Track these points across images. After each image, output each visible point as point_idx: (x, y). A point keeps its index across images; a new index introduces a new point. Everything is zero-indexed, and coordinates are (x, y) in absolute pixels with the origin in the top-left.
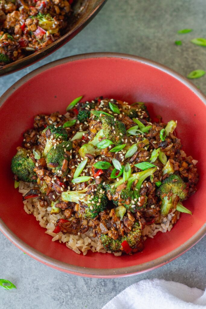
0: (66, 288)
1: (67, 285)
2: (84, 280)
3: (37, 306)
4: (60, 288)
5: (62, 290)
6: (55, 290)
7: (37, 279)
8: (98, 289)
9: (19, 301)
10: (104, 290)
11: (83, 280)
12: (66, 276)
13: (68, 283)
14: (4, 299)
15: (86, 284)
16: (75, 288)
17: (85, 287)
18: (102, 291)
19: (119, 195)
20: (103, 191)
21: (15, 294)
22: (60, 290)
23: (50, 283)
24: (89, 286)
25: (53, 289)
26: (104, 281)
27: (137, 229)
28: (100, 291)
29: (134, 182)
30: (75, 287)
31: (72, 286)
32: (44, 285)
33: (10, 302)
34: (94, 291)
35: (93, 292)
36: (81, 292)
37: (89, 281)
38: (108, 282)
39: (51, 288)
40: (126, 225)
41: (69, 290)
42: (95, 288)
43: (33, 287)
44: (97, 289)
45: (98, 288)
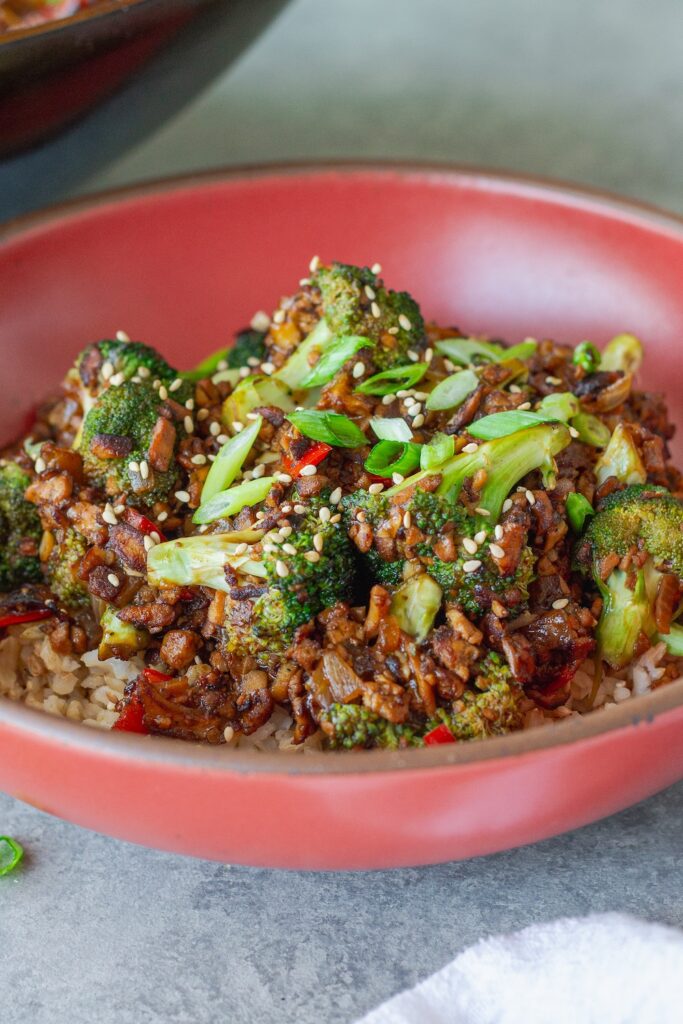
0: (173, 997)
1: (178, 988)
2: (257, 967)
4: (142, 999)
5: (151, 1005)
6: (116, 1007)
7: (35, 972)
8: (326, 998)
10: (354, 999)
11: (252, 969)
12: (173, 958)
13: (181, 980)
15: (269, 979)
16: (212, 998)
17: (263, 991)
18: (345, 1001)
19: (402, 513)
20: (331, 517)
22: (143, 1007)
23: (96, 984)
24: (281, 988)
25: (109, 1005)
26: (352, 968)
27: (497, 680)
28: (335, 1004)
29: (470, 480)
30: (213, 993)
31: (199, 991)
32: (66, 991)
34: (305, 1003)
35: (302, 1010)
36: (244, 1010)
37: (283, 972)
38: (370, 971)
39: (103, 999)
40: (445, 657)
41: (188, 1005)
42: (311, 995)
43: (15, 1001)
44: (317, 996)
45: (324, 992)
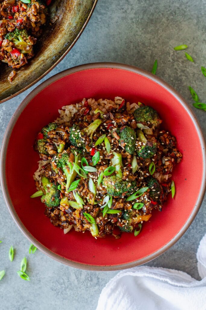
0: (62, 281)
1: (63, 279)
2: (76, 275)
3: (39, 294)
4: (57, 281)
5: (58, 282)
6: (53, 282)
7: (40, 273)
8: (86, 283)
9: (25, 290)
10: (90, 284)
11: (74, 276)
12: (62, 272)
13: (63, 277)
14: (14, 288)
15: (77, 278)
16: (68, 282)
17: (76, 281)
18: (89, 284)
21: (23, 284)
22: (57, 283)
23: (50, 277)
24: (79, 281)
25: (51, 282)
26: (91, 277)
28: (87, 285)
30: (68, 281)
31: (66, 280)
32: (45, 278)
33: (19, 290)
34: (82, 284)
35: (82, 286)
36: (73, 285)
37: (79, 276)
38: (93, 278)
39: (50, 280)
41: (64, 283)
42: (83, 282)
43: (37, 280)
44: (85, 283)
45: (86, 282)
